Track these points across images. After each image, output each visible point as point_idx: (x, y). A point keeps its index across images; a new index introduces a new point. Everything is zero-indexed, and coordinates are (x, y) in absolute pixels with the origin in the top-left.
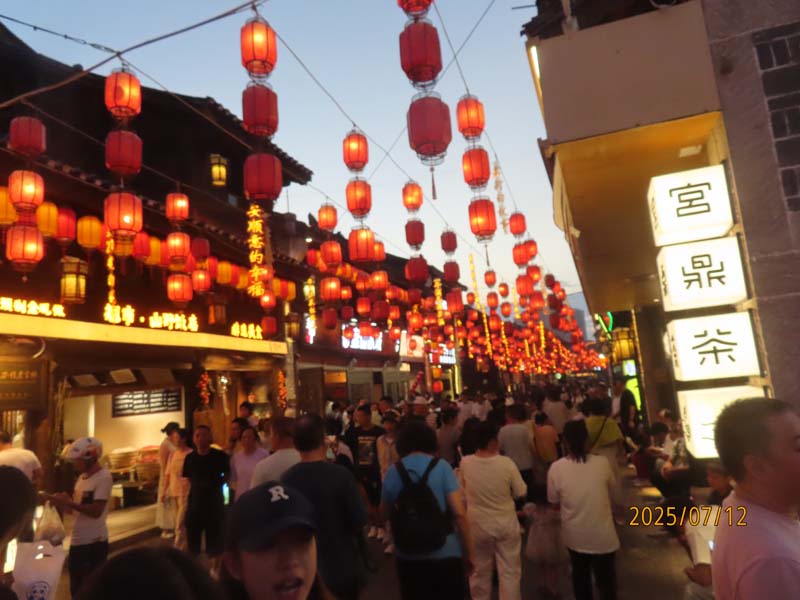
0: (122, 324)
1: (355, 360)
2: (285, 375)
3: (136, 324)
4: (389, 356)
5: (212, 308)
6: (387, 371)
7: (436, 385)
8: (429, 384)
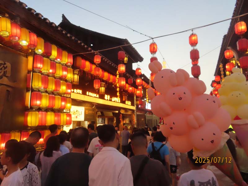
0: (108, 100)
1: (148, 113)
5: (124, 97)
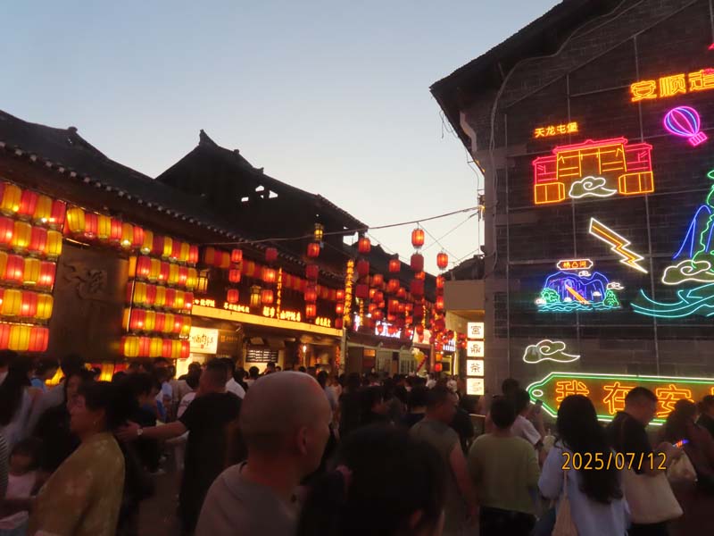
0: (269, 317)
1: (382, 343)
2: (340, 348)
3: (275, 317)
4: (406, 343)
6: (402, 352)
7: (437, 366)
8: (432, 365)
